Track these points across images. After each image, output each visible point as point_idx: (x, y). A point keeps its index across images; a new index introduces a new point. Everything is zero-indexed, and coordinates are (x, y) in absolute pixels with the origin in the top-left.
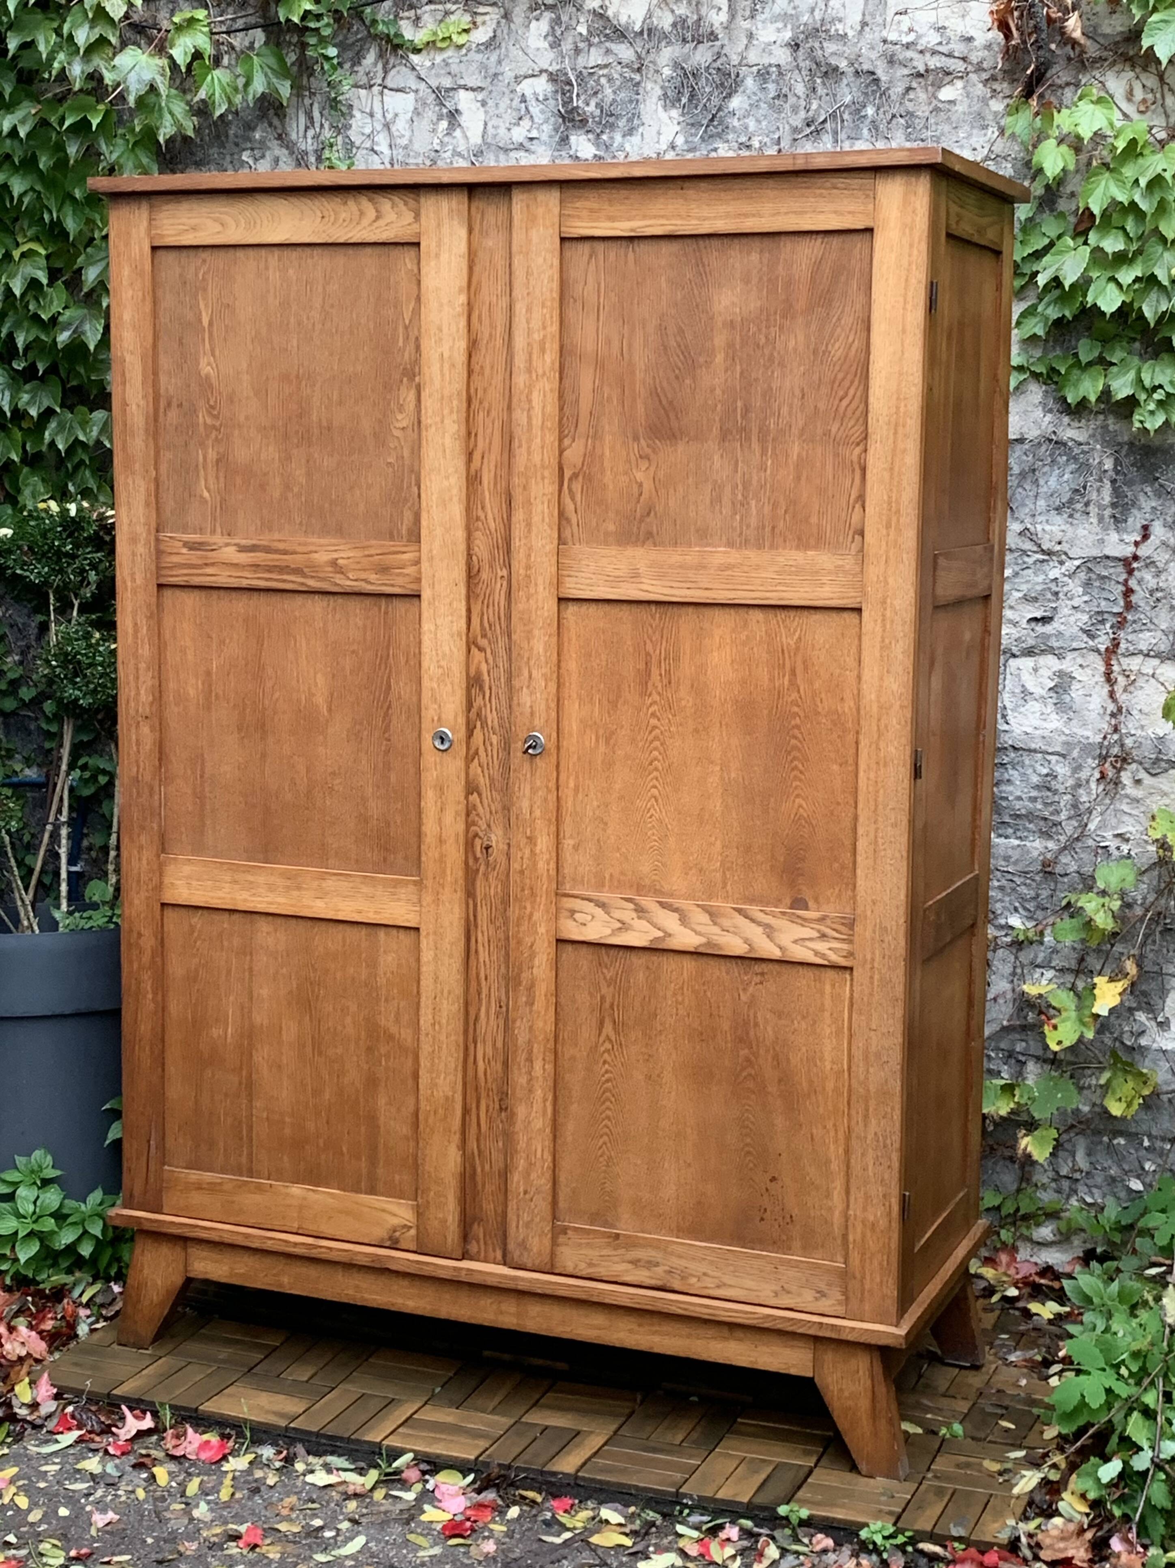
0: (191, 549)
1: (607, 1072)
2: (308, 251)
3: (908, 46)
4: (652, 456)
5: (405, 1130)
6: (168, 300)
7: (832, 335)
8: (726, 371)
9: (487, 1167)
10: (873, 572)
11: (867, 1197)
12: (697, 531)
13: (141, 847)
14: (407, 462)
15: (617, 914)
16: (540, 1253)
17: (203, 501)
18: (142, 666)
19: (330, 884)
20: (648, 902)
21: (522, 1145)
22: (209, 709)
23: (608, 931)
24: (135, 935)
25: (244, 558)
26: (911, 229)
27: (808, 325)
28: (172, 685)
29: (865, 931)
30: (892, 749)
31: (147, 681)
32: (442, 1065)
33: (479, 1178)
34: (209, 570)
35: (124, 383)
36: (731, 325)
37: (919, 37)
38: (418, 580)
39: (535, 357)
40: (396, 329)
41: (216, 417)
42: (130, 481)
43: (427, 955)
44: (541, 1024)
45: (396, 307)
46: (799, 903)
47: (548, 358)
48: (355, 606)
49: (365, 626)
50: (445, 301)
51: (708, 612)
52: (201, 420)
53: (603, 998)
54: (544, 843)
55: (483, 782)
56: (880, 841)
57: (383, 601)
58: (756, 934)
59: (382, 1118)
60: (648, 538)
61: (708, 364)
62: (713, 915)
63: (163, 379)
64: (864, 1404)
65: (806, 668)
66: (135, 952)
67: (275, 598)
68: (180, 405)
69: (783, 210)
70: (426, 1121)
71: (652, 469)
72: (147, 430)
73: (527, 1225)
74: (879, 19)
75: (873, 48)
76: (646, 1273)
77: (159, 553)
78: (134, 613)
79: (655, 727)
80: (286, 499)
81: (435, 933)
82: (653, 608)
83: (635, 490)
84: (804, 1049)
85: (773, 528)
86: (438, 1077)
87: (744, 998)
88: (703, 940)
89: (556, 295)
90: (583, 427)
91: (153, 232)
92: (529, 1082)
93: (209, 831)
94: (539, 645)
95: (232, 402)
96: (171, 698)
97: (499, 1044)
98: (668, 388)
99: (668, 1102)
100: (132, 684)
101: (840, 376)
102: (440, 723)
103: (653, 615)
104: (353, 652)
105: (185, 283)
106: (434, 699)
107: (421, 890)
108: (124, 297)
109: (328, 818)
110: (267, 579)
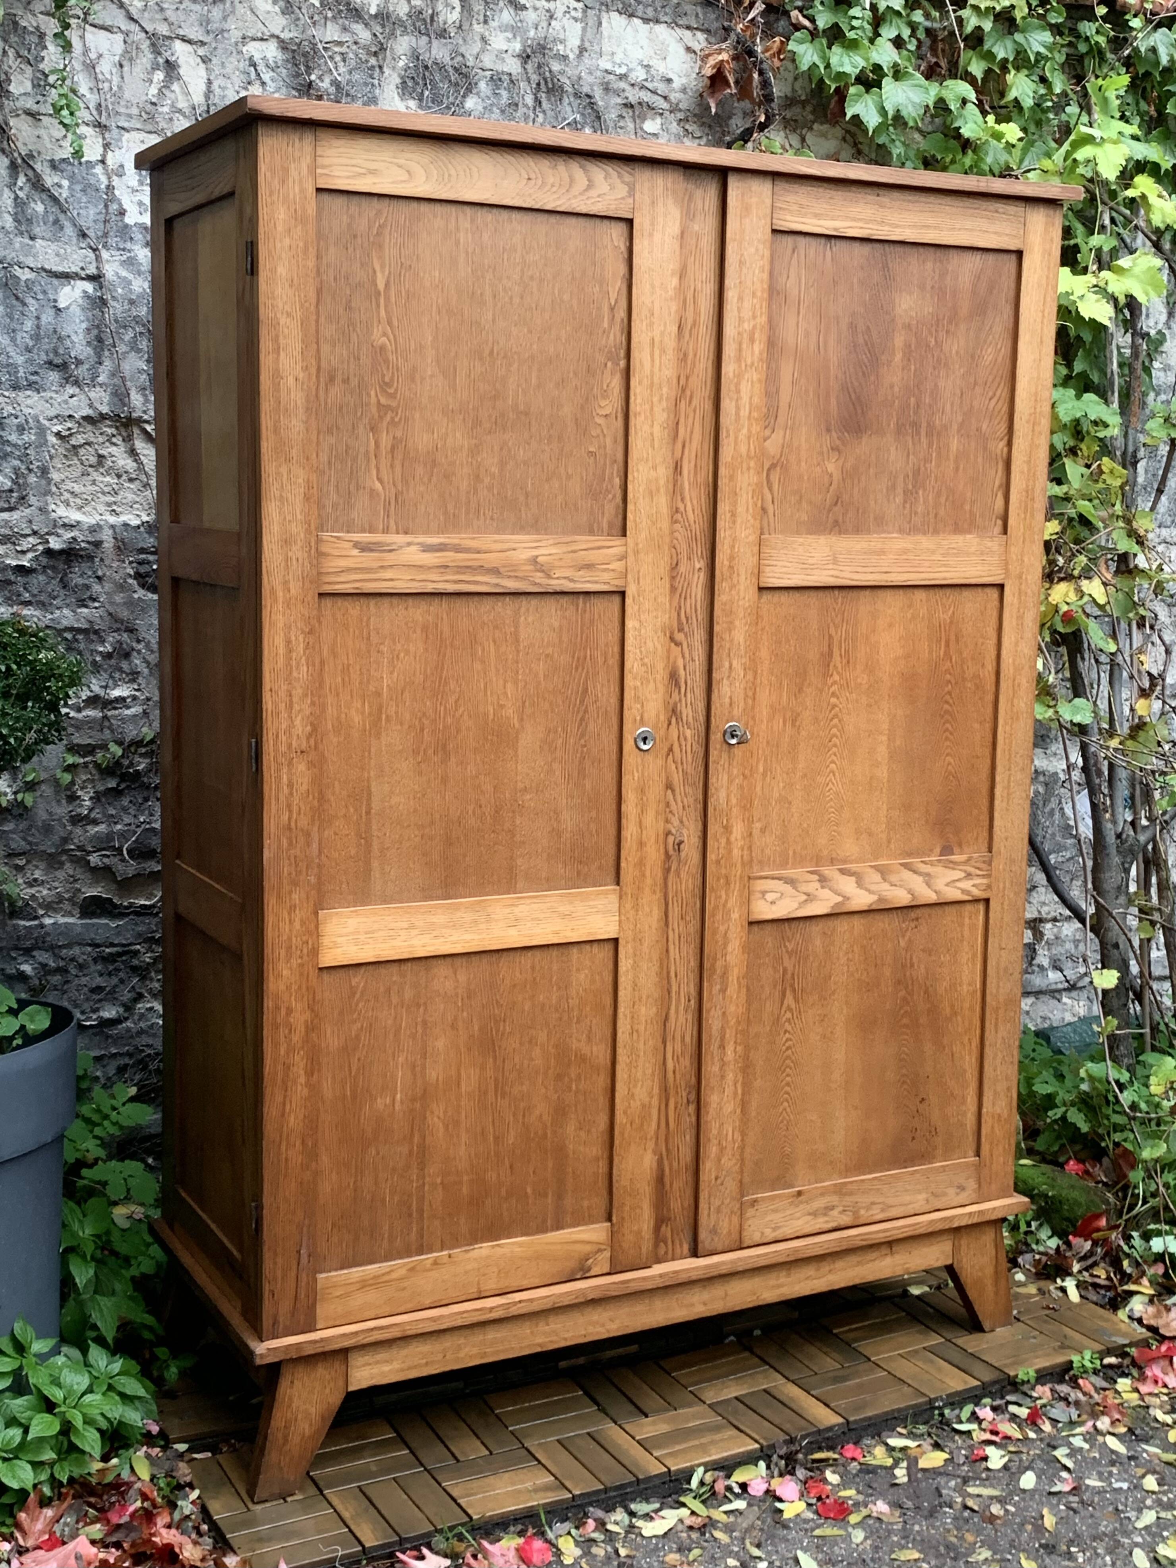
0: (363, 550)
1: (787, 1040)
2: (505, 214)
3: (622, 77)
4: (841, 448)
5: (595, 1150)
6: (332, 254)
7: (985, 341)
8: (903, 369)
9: (675, 1164)
10: (1013, 552)
11: (996, 1094)
12: (875, 519)
13: (293, 908)
14: (609, 451)
15: (804, 888)
16: (729, 1233)
17: (373, 493)
18: (298, 692)
19: (523, 909)
20: (829, 871)
21: (714, 1132)
22: (378, 735)
23: (796, 905)
24: (284, 1012)
25: (430, 559)
26: (1049, 255)
27: (968, 331)
28: (331, 711)
29: (999, 864)
31: (303, 708)
32: (639, 1075)
33: (667, 1180)
34: (388, 574)
35: (277, 351)
36: (908, 327)
37: (630, 70)
38: (625, 575)
39: (744, 346)
40: (599, 309)
41: (393, 396)
42: (284, 470)
43: (626, 965)
44: (732, 1008)
45: (601, 286)
46: (947, 850)
47: (757, 348)
48: (551, 604)
49: (561, 627)
50: (658, 283)
51: (881, 593)
52: (373, 400)
53: (785, 971)
54: (737, 830)
55: (677, 779)
56: (1011, 785)
57: (581, 599)
58: (917, 883)
59: (571, 1146)
60: (837, 527)
61: (889, 362)
62: (882, 872)
63: (325, 348)
65: (957, 640)
66: (283, 1033)
67: (459, 602)
68: (346, 381)
69: (958, 226)
70: (622, 1134)
71: (841, 461)
72: (308, 409)
73: (718, 1210)
74: (596, 48)
75: (591, 73)
76: (823, 1219)
77: (322, 556)
78: (288, 627)
79: (834, 706)
80: (476, 491)
81: (634, 940)
82: (836, 592)
83: (826, 479)
84: (948, 979)
85: (936, 515)
86: (635, 1086)
87: (902, 944)
88: (875, 898)
89: (766, 286)
90: (781, 419)
91: (319, 171)
92: (721, 1069)
93: (376, 874)
94: (739, 635)
95: (413, 380)
96: (330, 727)
97: (688, 1039)
98: (856, 384)
99: (839, 1055)
100: (284, 715)
101: (991, 378)
102: (642, 723)
103: (836, 600)
104: (547, 656)
105: (355, 236)
106: (637, 698)
107: (621, 898)
108: (278, 245)
109: (518, 838)
110: (457, 582)
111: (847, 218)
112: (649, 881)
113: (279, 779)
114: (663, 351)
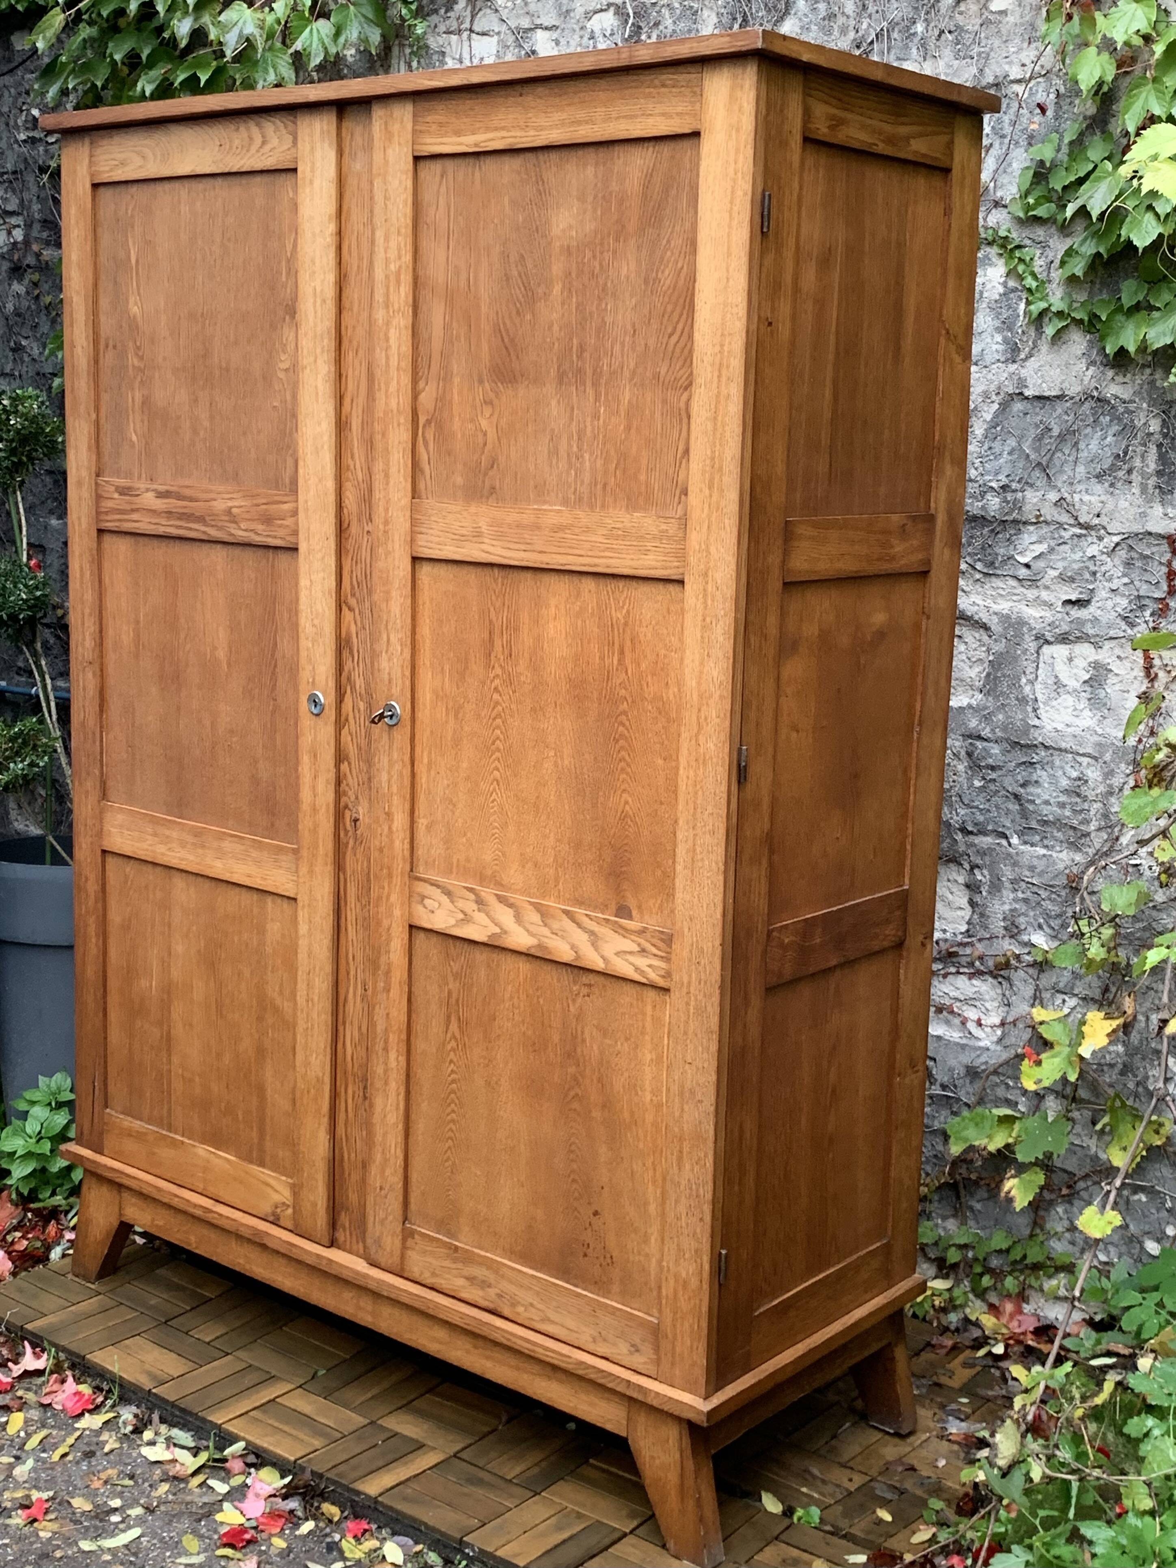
0: (121, 494)
1: (452, 1071)
2: (211, 181)
4: (496, 401)
5: (286, 1105)
6: (105, 239)
7: (662, 258)
8: (563, 304)
9: (352, 1155)
10: (695, 538)
11: (679, 1249)
12: (536, 487)
13: (87, 793)
14: (288, 406)
15: (461, 904)
16: (392, 1255)
17: (132, 445)
19: (227, 845)
20: (488, 894)
21: (379, 1138)
22: (138, 658)
23: (452, 922)
24: (83, 879)
25: (160, 504)
26: (738, 130)
27: (639, 248)
28: (110, 632)
29: (681, 950)
30: (711, 745)
31: (90, 626)
32: (314, 1044)
33: (345, 1166)
34: (135, 516)
35: (73, 326)
36: (568, 250)
38: (296, 533)
39: (391, 290)
40: (279, 262)
41: (141, 359)
42: (77, 422)
43: (303, 928)
44: (396, 1012)
45: (280, 239)
46: (623, 911)
47: (403, 292)
48: (249, 557)
49: (256, 580)
50: (317, 231)
51: (547, 578)
52: (130, 362)
54: (400, 820)
55: (352, 750)
56: (698, 849)
57: (271, 554)
58: (581, 939)
59: (269, 1091)
60: (491, 494)
61: (546, 296)
62: (544, 915)
63: (101, 320)
64: (673, 1477)
65: (633, 647)
66: (83, 895)
67: (187, 547)
68: (115, 347)
69: (614, 114)
70: (302, 1099)
71: (496, 416)
72: (89, 372)
73: (382, 1222)
76: (481, 1293)
77: (99, 497)
78: (81, 555)
79: (497, 704)
80: (194, 444)
81: (308, 905)
82: (496, 571)
83: (480, 440)
84: (626, 1074)
85: (605, 485)
86: (311, 1055)
87: (572, 1009)
88: (535, 942)
89: (409, 222)
90: (435, 368)
91: (93, 166)
92: (384, 1072)
93: (138, 781)
94: (395, 607)
95: (154, 342)
96: (111, 646)
97: (364, 1030)
98: (508, 322)
100: (81, 629)
101: (669, 308)
102: (314, 685)
103: (495, 580)
104: (247, 605)
105: (118, 219)
106: (309, 660)
107: (298, 860)
108: (72, 236)
110: (178, 527)
111: (488, 129)
112: (321, 850)
114: (324, 301)
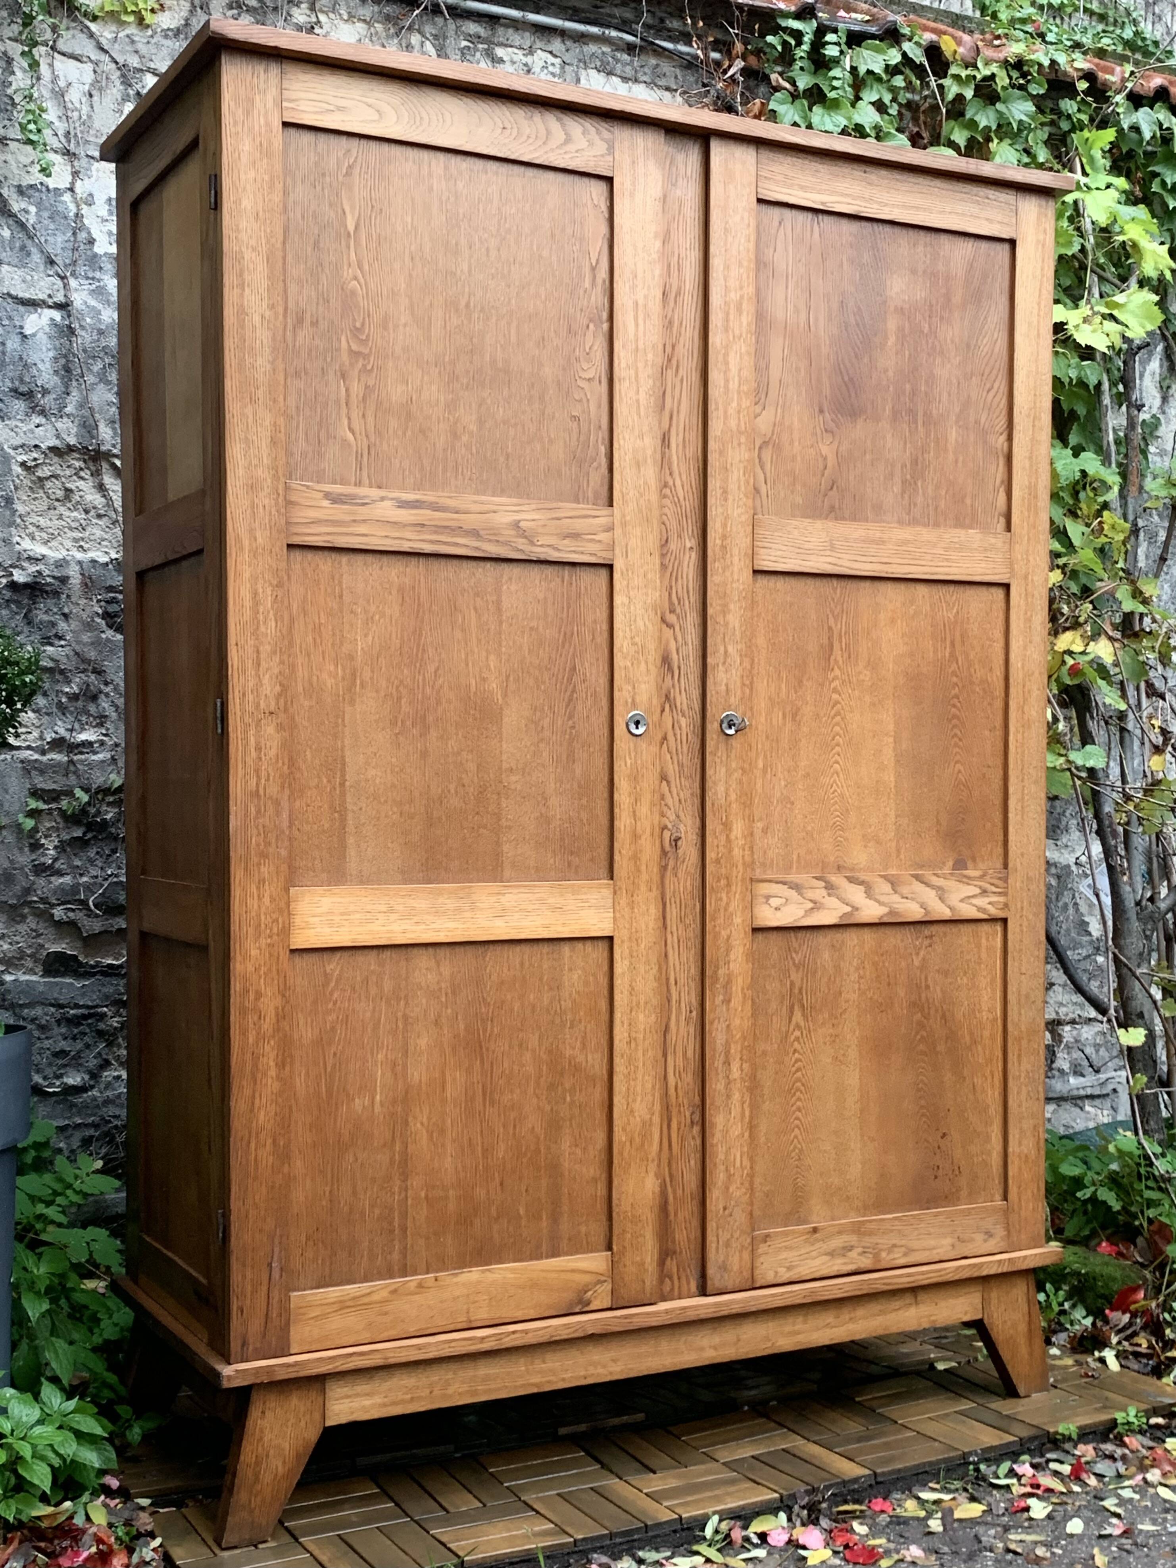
0: (334, 501)
1: (797, 1061)
2: (480, 163)
4: (835, 430)
5: (594, 1171)
6: (300, 191)
7: (981, 330)
8: (897, 354)
9: (679, 1192)
10: (1019, 550)
11: (1022, 1132)
12: (873, 507)
13: (262, 881)
14: (593, 416)
15: (810, 894)
16: (740, 1271)
17: (346, 444)
18: (266, 648)
19: (508, 898)
20: (836, 878)
21: (722, 1156)
22: (352, 702)
23: (802, 913)
24: (252, 996)
25: (405, 515)
26: (1043, 246)
27: (963, 319)
28: (301, 672)
29: (1016, 882)
30: (1033, 711)
31: (272, 666)
32: (639, 1089)
33: (671, 1209)
34: (362, 529)
35: (242, 286)
36: (900, 311)
38: (612, 547)
39: (731, 317)
40: (580, 268)
41: (364, 343)
42: (249, 411)
43: (620, 966)
44: (737, 1022)
45: (581, 244)
46: (960, 864)
47: (745, 320)
48: (535, 573)
49: (546, 599)
50: (641, 246)
51: (881, 586)
52: (343, 344)
53: (792, 984)
54: (739, 828)
55: (672, 770)
56: (1026, 796)
57: (568, 571)
58: (930, 896)
59: (566, 1165)
60: (833, 513)
61: (883, 346)
62: (894, 883)
63: (293, 288)
65: (963, 642)
66: (251, 1018)
67: (437, 565)
68: (315, 324)
69: (948, 209)
70: (622, 1154)
71: (836, 444)
72: (274, 349)
73: (728, 1243)
76: (843, 1261)
77: (289, 505)
78: (254, 579)
79: (836, 703)
80: (453, 449)
81: (630, 940)
82: (834, 581)
83: (821, 463)
84: (966, 1004)
85: (937, 507)
86: (635, 1101)
87: (916, 963)
88: (886, 909)
89: (752, 256)
90: (772, 397)
91: (285, 104)
92: (726, 1088)
93: (352, 852)
94: (734, 619)
95: (385, 328)
96: (300, 689)
97: (690, 1053)
98: (848, 364)
99: (853, 1079)
100: (251, 672)
101: (988, 370)
102: (634, 705)
103: (835, 589)
104: (532, 629)
105: (324, 175)
106: (628, 680)
107: (615, 893)
108: (243, 177)
109: (504, 822)
110: (432, 542)
111: (833, 193)
112: (645, 876)
113: (246, 739)
114: (647, 316)
